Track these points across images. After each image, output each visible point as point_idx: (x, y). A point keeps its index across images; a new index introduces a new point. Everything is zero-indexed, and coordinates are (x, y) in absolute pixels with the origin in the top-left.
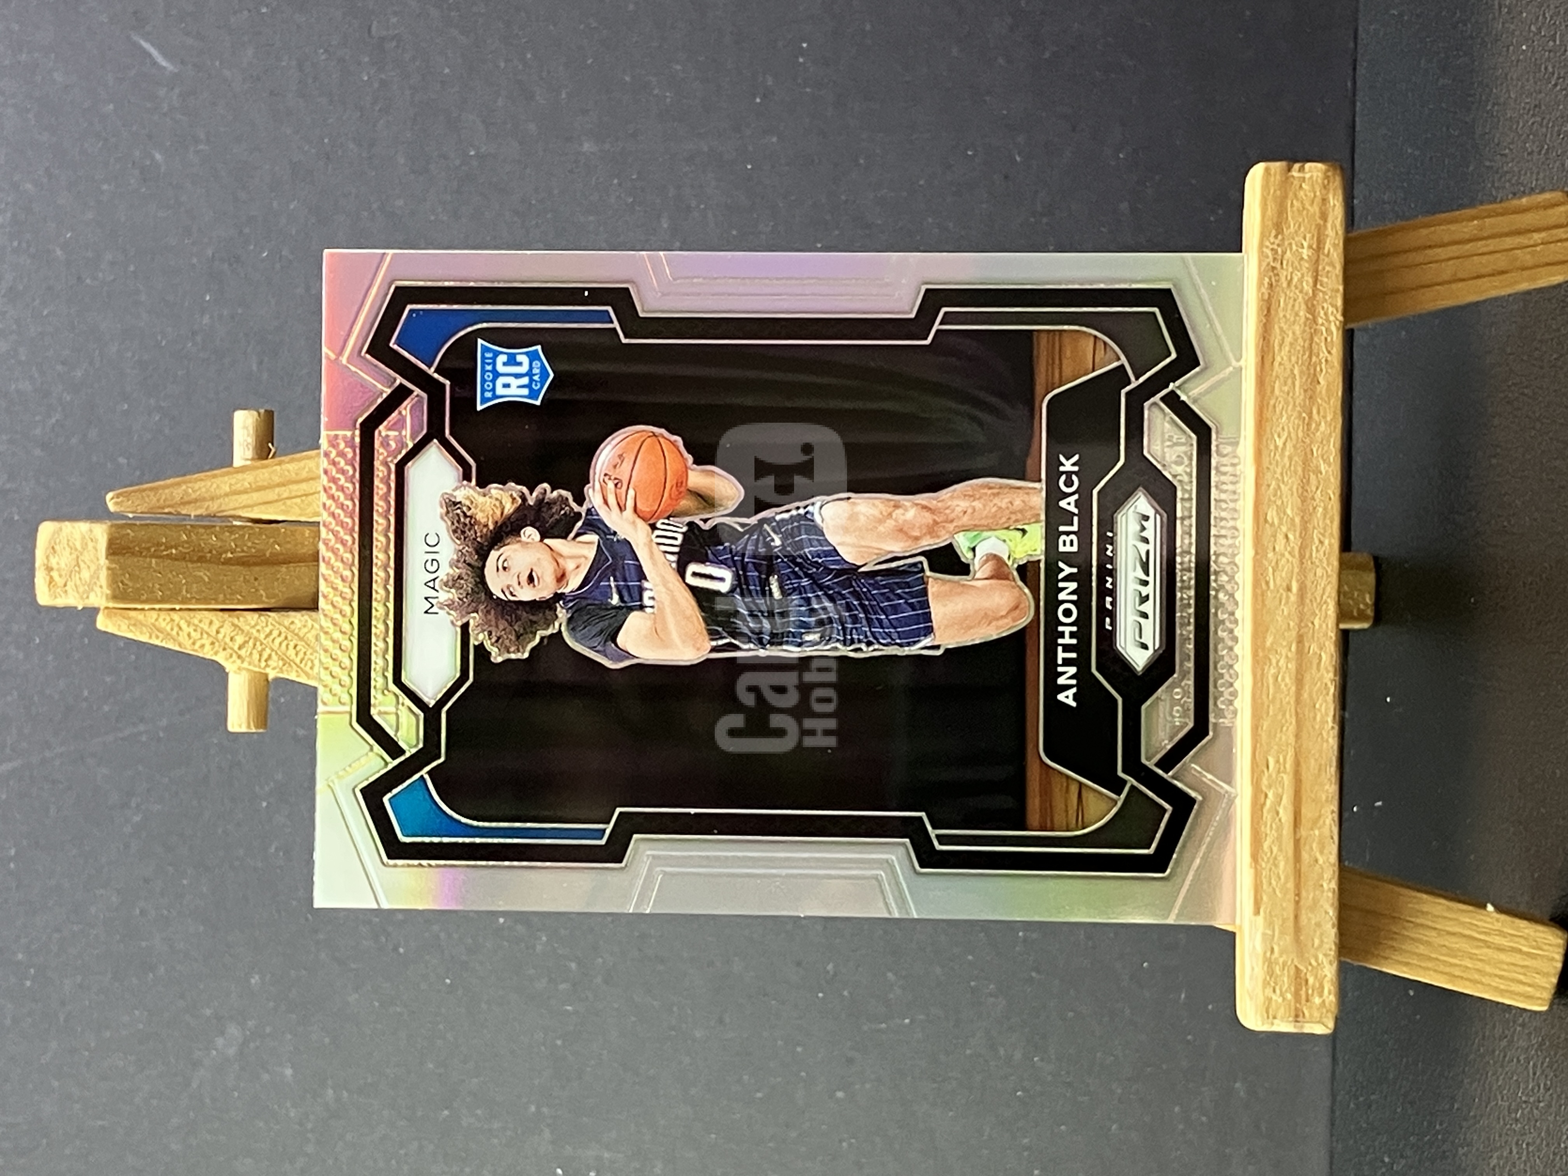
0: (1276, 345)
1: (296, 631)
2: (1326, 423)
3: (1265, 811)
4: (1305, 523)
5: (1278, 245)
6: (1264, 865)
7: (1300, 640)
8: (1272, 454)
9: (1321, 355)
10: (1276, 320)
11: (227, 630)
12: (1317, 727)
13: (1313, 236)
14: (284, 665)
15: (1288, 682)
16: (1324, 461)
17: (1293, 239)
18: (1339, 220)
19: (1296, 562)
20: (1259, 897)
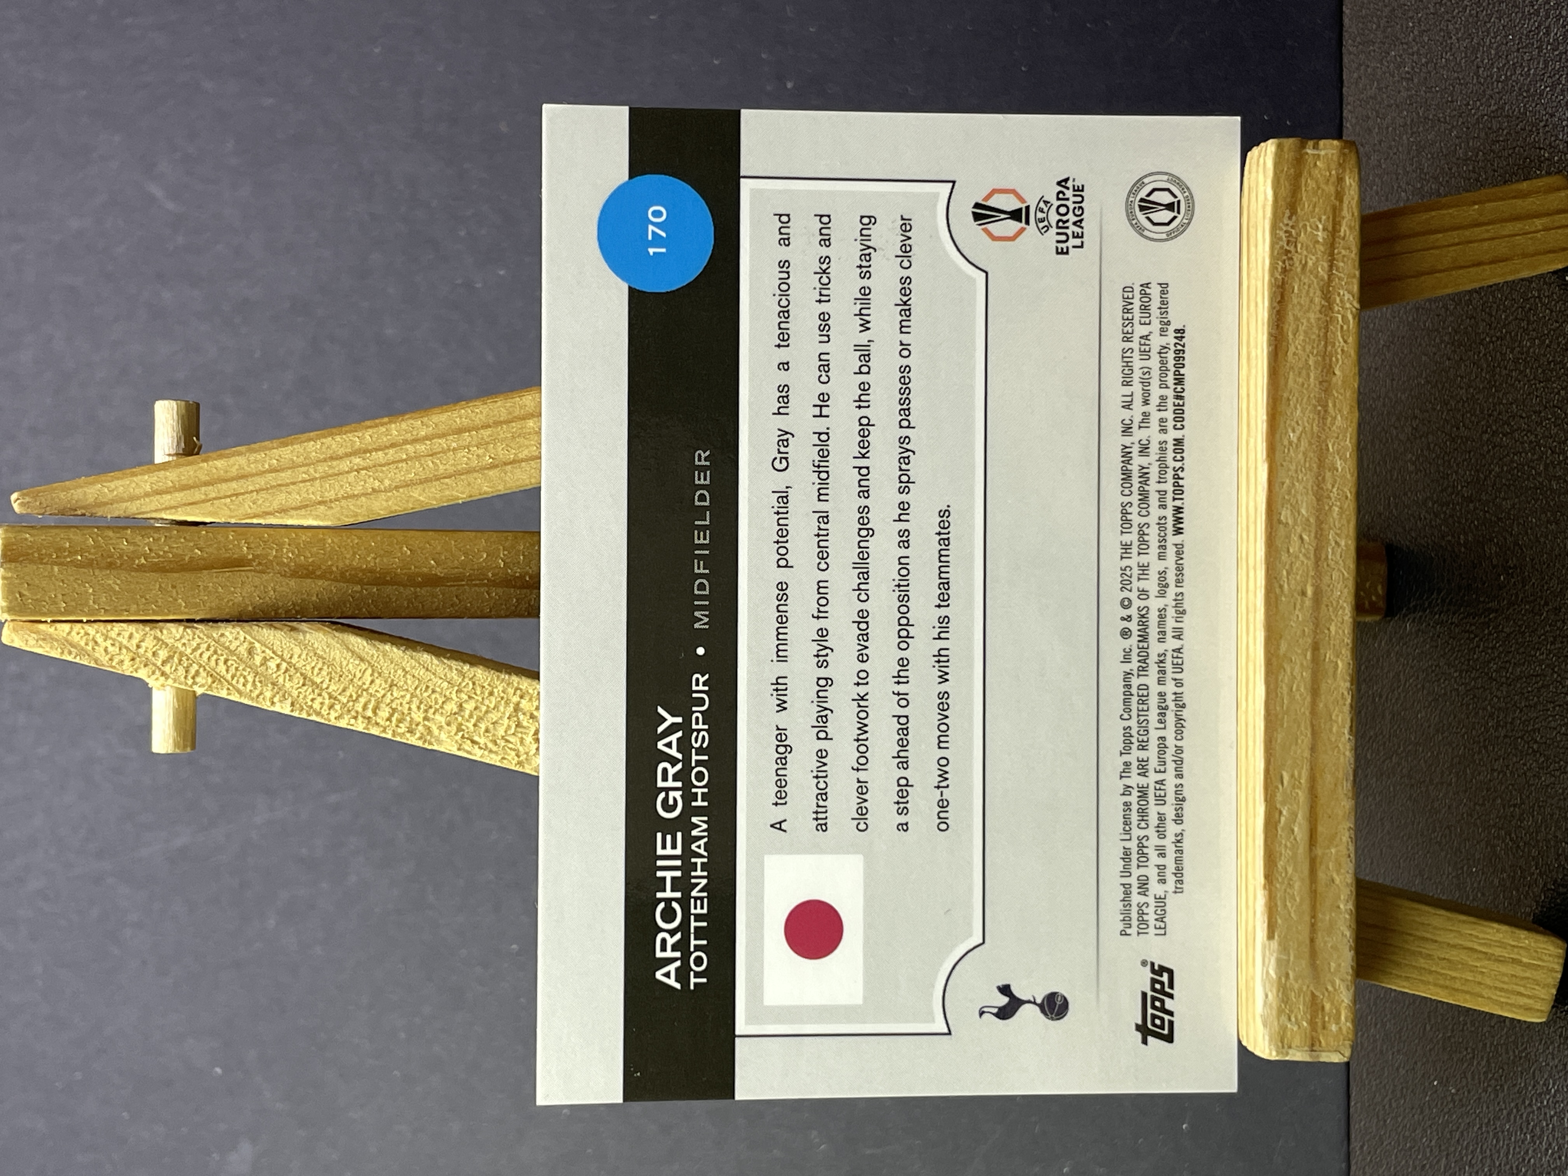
0: (1290, 334)
1: (228, 644)
2: (1341, 417)
3: (1279, 830)
4: (1320, 523)
5: (1292, 227)
6: (1278, 886)
7: (1316, 647)
8: (1286, 451)
9: (1337, 344)
10: (1290, 306)
11: (149, 643)
12: (1333, 740)
13: (1328, 218)
14: (214, 682)
15: (1302, 690)
16: (1340, 459)
17: (1308, 220)
18: (1355, 201)
19: (1310, 563)
20: (1273, 920)
